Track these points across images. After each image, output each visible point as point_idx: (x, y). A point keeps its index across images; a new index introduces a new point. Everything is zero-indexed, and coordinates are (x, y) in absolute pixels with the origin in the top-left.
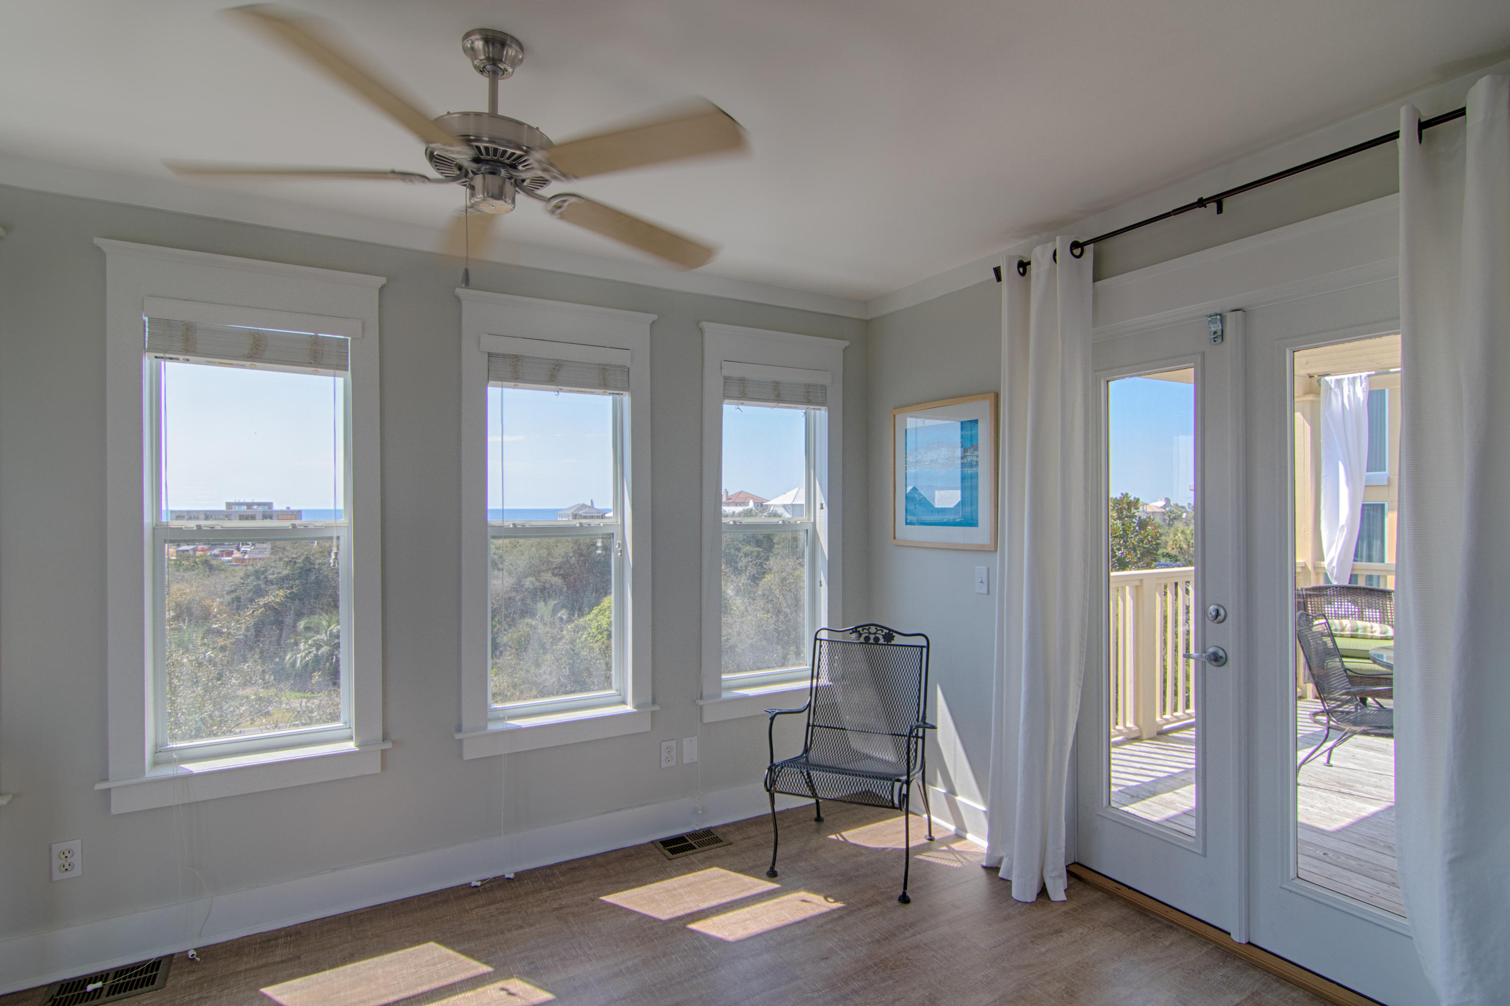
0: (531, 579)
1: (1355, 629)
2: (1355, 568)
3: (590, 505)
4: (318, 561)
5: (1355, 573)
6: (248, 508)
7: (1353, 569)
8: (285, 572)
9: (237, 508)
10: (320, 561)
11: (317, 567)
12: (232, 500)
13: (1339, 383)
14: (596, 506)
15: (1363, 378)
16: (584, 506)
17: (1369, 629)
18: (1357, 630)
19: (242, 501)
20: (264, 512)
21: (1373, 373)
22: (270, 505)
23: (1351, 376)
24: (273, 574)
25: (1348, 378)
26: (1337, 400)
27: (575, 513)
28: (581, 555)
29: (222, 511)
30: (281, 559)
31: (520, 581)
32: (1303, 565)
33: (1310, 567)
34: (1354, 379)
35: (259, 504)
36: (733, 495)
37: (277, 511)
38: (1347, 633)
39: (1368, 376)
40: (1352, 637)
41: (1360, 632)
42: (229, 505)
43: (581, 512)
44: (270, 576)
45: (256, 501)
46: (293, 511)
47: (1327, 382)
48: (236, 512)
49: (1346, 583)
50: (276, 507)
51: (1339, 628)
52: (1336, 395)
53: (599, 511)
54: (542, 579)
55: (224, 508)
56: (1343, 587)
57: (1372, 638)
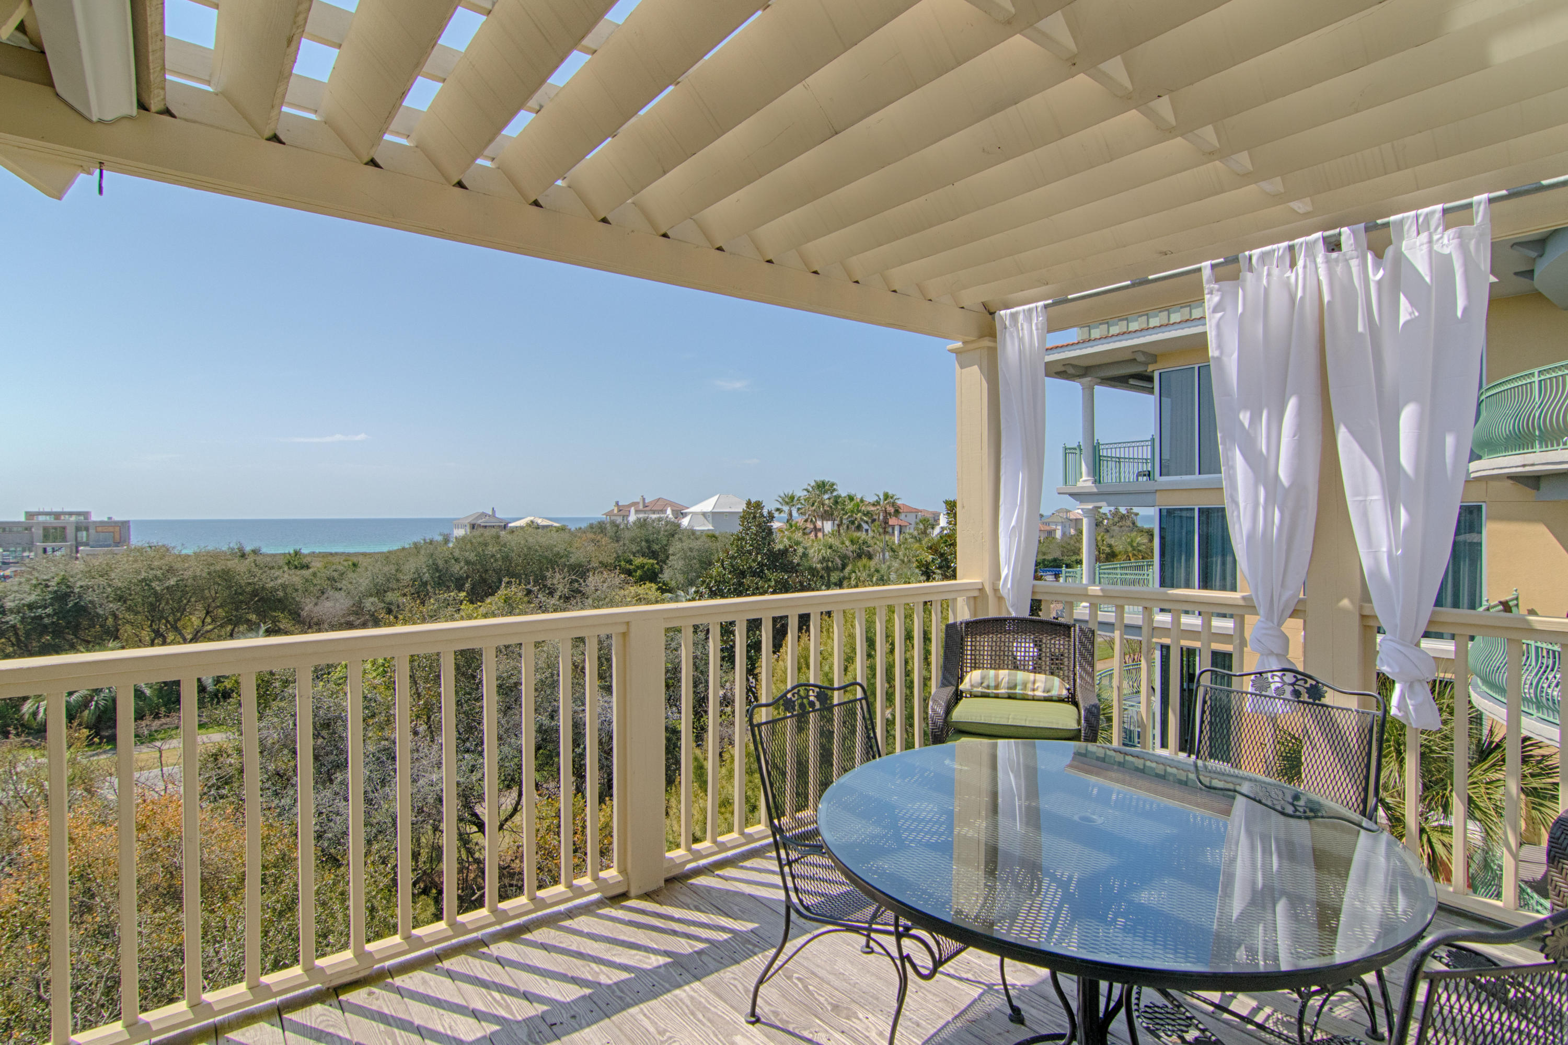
0: (372, 599)
1: (1011, 685)
2: (1036, 590)
3: (490, 513)
4: (79, 584)
5: (1038, 597)
6: (56, 519)
7: (1033, 593)
8: (32, 598)
9: (42, 518)
10: (82, 584)
11: (77, 590)
12: (35, 509)
13: (1014, 316)
14: (498, 515)
15: (1039, 309)
16: (484, 515)
17: (1030, 686)
18: (1015, 687)
19: (47, 509)
20: (77, 523)
21: (1050, 301)
22: (86, 514)
23: (1026, 307)
24: (14, 601)
25: (1024, 311)
26: (1013, 343)
27: (473, 522)
28: (437, 570)
29: (19, 523)
30: (28, 580)
31: (360, 602)
32: (980, 587)
33: (988, 589)
34: (1030, 310)
35: (71, 514)
36: (651, 502)
37: (95, 522)
38: (1002, 691)
39: (1046, 306)
40: (1010, 697)
41: (1018, 691)
42: (30, 515)
43: (479, 522)
44: (9, 604)
45: (67, 510)
46: (116, 522)
47: (1001, 317)
48: (38, 523)
49: (1026, 614)
50: (94, 518)
51: (992, 684)
52: (1011, 334)
53: (501, 520)
54: (387, 599)
55: (22, 519)
56: (1022, 620)
57: (1034, 699)
